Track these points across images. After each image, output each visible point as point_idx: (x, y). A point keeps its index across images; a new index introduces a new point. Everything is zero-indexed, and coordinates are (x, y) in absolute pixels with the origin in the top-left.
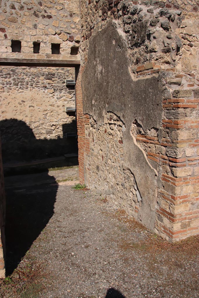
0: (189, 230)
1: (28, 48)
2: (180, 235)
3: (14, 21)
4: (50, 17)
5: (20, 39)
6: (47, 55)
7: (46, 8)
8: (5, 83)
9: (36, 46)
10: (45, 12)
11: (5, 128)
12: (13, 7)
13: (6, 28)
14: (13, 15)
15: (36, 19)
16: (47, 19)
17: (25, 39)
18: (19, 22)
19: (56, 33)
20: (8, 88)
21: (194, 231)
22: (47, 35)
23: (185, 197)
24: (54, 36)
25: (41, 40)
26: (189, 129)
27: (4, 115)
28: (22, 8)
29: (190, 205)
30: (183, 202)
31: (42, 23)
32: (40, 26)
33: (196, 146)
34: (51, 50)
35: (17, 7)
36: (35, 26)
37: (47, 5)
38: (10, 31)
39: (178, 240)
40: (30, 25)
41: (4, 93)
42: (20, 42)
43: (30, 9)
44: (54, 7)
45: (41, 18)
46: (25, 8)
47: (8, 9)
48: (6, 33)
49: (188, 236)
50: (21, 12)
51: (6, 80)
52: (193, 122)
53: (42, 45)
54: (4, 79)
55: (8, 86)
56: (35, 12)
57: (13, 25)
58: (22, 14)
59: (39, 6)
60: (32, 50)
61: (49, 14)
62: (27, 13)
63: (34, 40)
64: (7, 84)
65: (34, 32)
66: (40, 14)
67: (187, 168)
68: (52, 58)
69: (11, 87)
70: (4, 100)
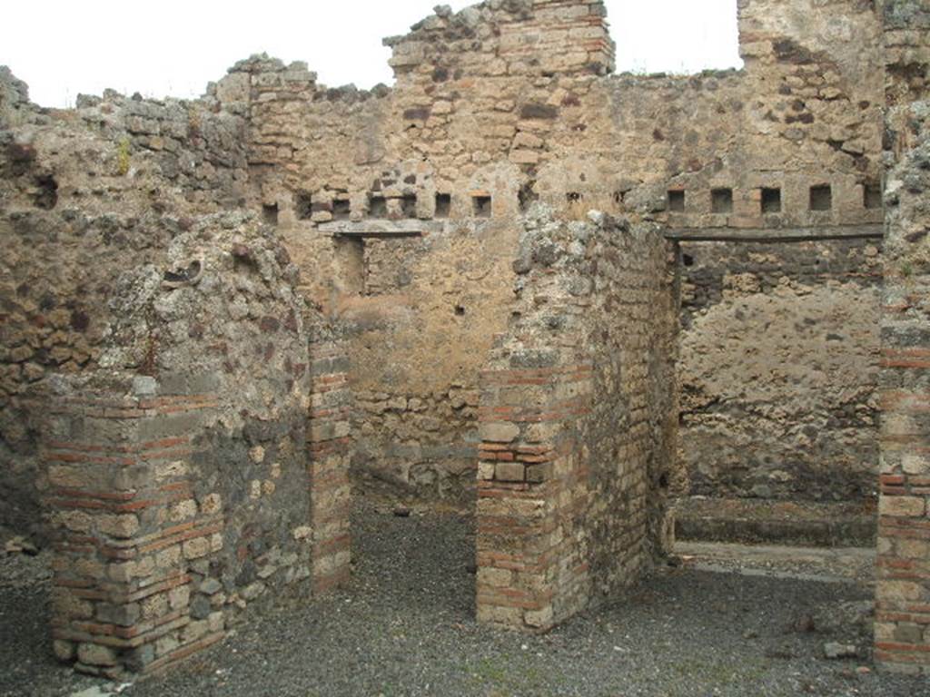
4: (807, 119)
10: (797, 108)
12: (720, 111)
16: (801, 126)
27: (750, 360)
28: (740, 109)
34: (806, 202)
35: (726, 108)
37: (800, 91)
41: (756, 296)
43: (758, 109)
44: (818, 93)
45: (784, 124)
46: (748, 107)
51: (763, 258)
54: (756, 255)
56: (769, 113)
60: (758, 204)
61: (806, 112)
66: (782, 117)
70: (753, 315)
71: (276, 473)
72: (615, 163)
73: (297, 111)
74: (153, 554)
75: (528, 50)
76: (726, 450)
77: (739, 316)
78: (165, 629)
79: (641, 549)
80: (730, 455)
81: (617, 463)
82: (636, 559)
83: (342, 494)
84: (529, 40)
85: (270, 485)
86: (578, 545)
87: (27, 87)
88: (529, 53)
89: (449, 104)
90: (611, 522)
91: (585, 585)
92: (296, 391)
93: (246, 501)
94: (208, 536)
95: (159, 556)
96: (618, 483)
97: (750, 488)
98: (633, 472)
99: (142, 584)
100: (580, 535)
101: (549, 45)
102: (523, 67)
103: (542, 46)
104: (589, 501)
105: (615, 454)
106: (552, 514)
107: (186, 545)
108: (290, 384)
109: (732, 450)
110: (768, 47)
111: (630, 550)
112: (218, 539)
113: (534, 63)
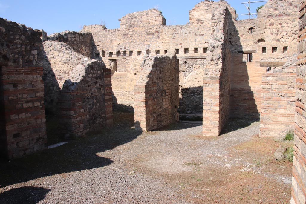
0: (210, 132)
1: (192, 51)
2: (205, 133)
3: (186, 39)
4: (203, 35)
5: (188, 47)
6: (201, 54)
7: (201, 31)
8: (201, 64)
9: (196, 50)
10: (201, 33)
11: (199, 92)
12: (186, 33)
13: (182, 43)
14: (186, 37)
15: (196, 37)
16: (202, 36)
17: (190, 47)
18: (188, 39)
19: (206, 43)
20: (202, 67)
21: (213, 134)
22: (201, 44)
23: (208, 118)
24: (205, 44)
25: (198, 47)
26: (208, 91)
27: (199, 83)
28: (190, 33)
29: (210, 122)
30: (207, 120)
31: (198, 38)
32: (198, 40)
33: (212, 98)
34: (203, 51)
35: (187, 33)
36: (195, 40)
37: (202, 29)
38: (184, 44)
39: (205, 135)
40: (193, 40)
41: (200, 70)
42: (188, 49)
43: (193, 33)
44: (205, 30)
45: (198, 36)
46: (191, 33)
47: (184, 34)
48: (182, 45)
49: (210, 135)
50: (189, 35)
51: (202, 61)
52: (209, 89)
53: (198, 49)
54: (200, 61)
55: (202, 65)
56: (196, 34)
57: (186, 41)
58: (190, 36)
59: (198, 31)
60: (193, 52)
61: (202, 33)
62: (192, 35)
63: (194, 47)
64: (202, 64)
65: (195, 43)
66: (198, 34)
67: (208, 106)
68: (203, 55)
69: (204, 66)
70: (200, 74)
71: (98, 105)
72: (165, 44)
73: (101, 34)
74: (77, 118)
75: (148, 21)
76: (194, 102)
77: (197, 74)
78: (79, 131)
79: (170, 119)
80: (195, 103)
81: (163, 102)
82: (168, 121)
83: (111, 109)
84: (148, 19)
85: (97, 107)
86: (154, 117)
87: (46, 33)
88: (148, 22)
89: (132, 32)
90: (162, 114)
91: (156, 124)
92: (101, 90)
93: (93, 109)
94: (86, 115)
95: (78, 119)
96: (163, 106)
97: (199, 109)
98: (167, 104)
99: (75, 123)
100: (155, 115)
101: (152, 20)
102: (147, 25)
103: (151, 20)
104: (157, 109)
105: (163, 100)
106: (148, 111)
107: (82, 117)
108: (100, 89)
109: (196, 102)
110: (195, 20)
111: (167, 119)
112: (88, 116)
113: (149, 24)
